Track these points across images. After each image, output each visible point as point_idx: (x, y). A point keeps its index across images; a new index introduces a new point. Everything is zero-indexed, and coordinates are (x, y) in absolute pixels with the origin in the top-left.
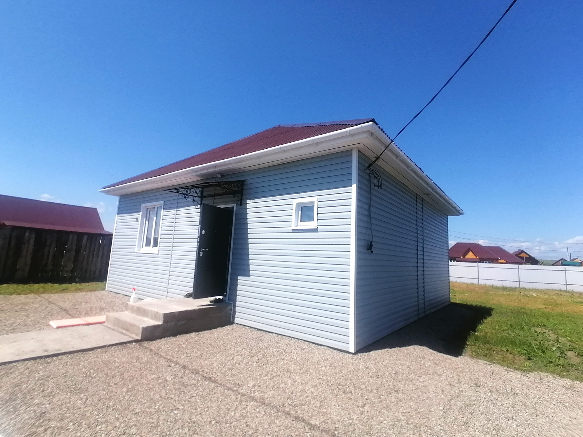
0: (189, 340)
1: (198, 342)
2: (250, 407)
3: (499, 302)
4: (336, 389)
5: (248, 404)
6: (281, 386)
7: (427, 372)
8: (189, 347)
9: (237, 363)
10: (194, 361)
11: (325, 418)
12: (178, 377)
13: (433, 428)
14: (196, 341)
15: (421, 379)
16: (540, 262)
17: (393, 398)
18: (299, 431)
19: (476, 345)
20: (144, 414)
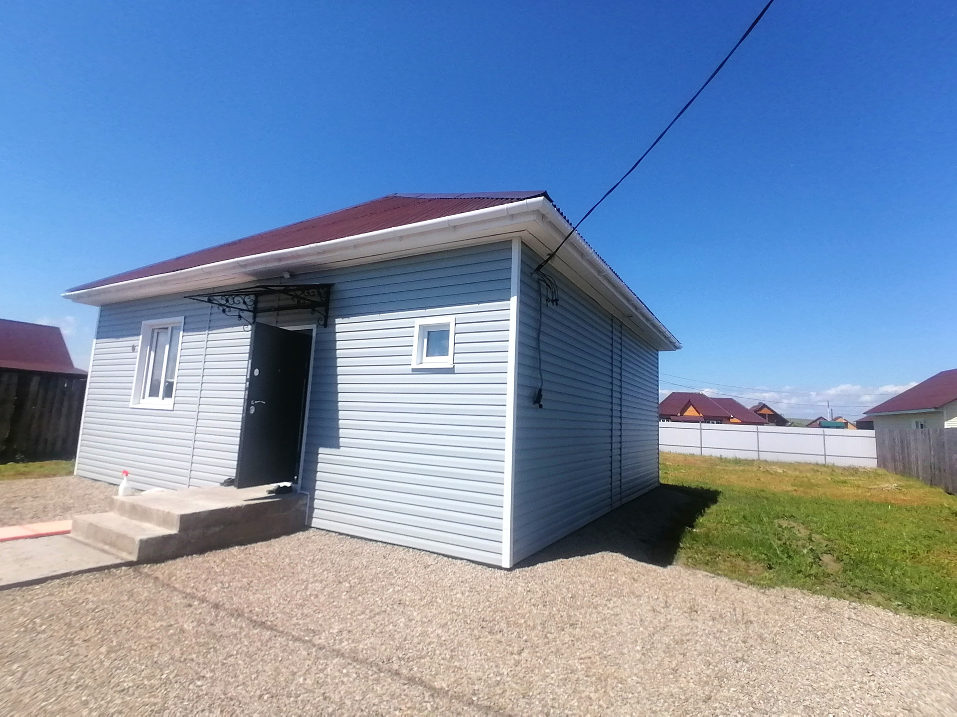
0: (227, 560)
1: (244, 562)
2: (332, 667)
3: (729, 481)
4: (477, 628)
5: (329, 662)
6: (387, 629)
7: (621, 593)
8: (227, 571)
9: (314, 595)
10: (235, 595)
11: (457, 676)
12: (204, 623)
13: (626, 680)
14: (239, 561)
15: (610, 604)
16: (788, 422)
17: (566, 635)
18: (413, 700)
19: (693, 548)
20: (139, 690)
